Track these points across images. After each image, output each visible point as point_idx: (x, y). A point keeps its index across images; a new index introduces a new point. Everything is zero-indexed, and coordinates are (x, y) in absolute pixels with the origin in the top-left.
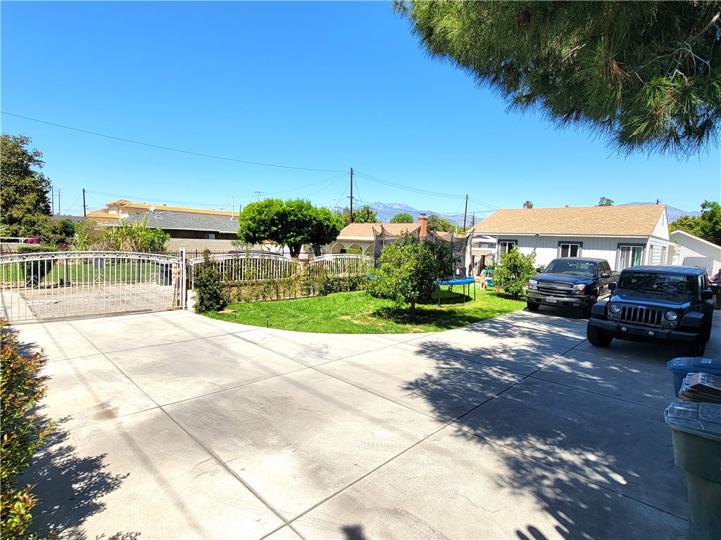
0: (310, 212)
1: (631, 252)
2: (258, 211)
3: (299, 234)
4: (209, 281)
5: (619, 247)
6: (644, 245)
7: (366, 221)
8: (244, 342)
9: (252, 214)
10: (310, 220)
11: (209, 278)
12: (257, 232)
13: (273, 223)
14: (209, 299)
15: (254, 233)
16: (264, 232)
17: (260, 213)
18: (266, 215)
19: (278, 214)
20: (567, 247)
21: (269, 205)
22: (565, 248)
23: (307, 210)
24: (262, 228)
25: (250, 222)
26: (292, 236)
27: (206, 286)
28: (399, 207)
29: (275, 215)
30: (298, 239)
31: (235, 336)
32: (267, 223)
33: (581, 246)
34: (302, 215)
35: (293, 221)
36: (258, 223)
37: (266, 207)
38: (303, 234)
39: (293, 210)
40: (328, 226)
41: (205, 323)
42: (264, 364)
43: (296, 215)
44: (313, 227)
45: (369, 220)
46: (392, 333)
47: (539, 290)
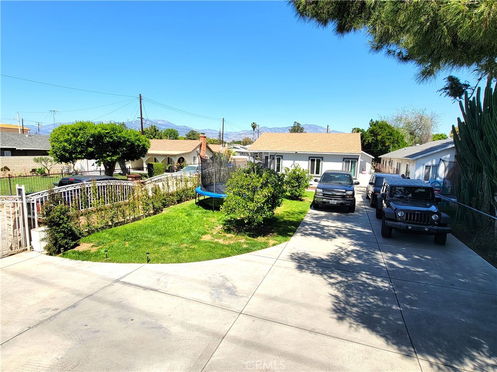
0: (123, 134)
1: (350, 163)
2: (72, 133)
3: (114, 153)
4: (63, 219)
5: (344, 160)
6: (358, 159)
7: (154, 137)
8: (141, 291)
9: (67, 137)
10: (125, 141)
11: (62, 216)
12: (74, 153)
13: (89, 145)
14: (64, 238)
15: (71, 153)
16: (81, 153)
17: (74, 135)
18: (82, 137)
19: (93, 136)
20: (314, 160)
21: (83, 127)
22: (313, 161)
23: (120, 132)
24: (79, 149)
25: (66, 144)
26: (108, 156)
27: (58, 225)
28: (162, 123)
29: (91, 137)
30: (114, 158)
31: (125, 283)
32: (84, 145)
33: (322, 160)
34: (117, 137)
35: (109, 142)
36: (74, 145)
37: (80, 129)
38: (119, 154)
39: (108, 133)
40: (139, 146)
41: (70, 269)
42: (194, 322)
43: (111, 137)
44: (126, 148)
45: (157, 137)
46: (259, 249)
47: (324, 196)
